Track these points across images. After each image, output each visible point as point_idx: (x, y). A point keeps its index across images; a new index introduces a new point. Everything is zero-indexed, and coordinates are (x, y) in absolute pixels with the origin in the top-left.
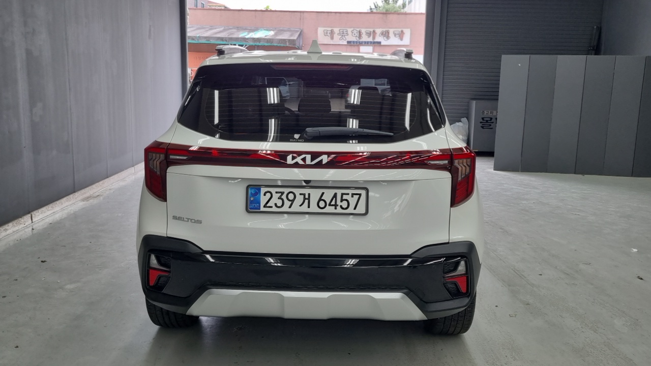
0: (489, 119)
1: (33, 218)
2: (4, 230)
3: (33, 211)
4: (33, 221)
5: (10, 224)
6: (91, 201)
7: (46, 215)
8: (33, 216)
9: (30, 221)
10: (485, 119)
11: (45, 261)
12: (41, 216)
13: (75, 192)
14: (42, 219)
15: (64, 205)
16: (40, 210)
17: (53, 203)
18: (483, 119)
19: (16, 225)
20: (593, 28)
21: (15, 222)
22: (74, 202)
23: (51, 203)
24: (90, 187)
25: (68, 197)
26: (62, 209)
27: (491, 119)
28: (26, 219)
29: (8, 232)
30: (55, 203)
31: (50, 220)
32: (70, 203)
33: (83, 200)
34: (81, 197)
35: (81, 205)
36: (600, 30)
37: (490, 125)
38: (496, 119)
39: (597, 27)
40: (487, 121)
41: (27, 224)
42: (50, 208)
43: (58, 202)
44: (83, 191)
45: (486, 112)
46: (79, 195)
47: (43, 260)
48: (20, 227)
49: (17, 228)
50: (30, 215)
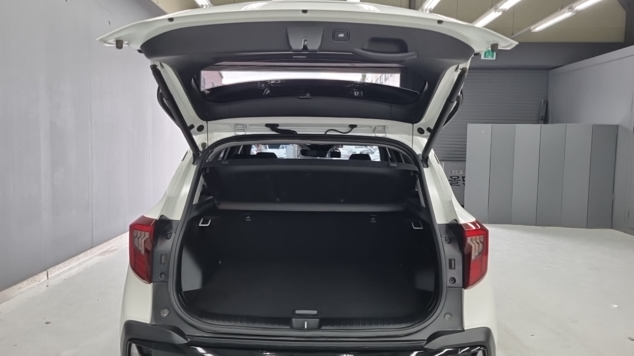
0: (457, 177)
1: (49, 275)
2: (18, 288)
3: (48, 268)
4: (49, 277)
5: (25, 282)
6: (107, 255)
7: (63, 270)
8: (49, 273)
9: (46, 278)
10: (453, 177)
11: (49, 323)
12: (57, 272)
13: (92, 247)
14: (58, 275)
15: (82, 260)
16: (57, 267)
17: (71, 260)
18: (451, 177)
19: (31, 283)
20: (541, 101)
21: (29, 280)
22: (92, 256)
23: (69, 259)
24: (107, 242)
25: (85, 253)
26: (80, 264)
27: (458, 177)
28: (43, 276)
29: (22, 290)
30: (72, 259)
31: (66, 276)
32: (87, 258)
33: (100, 254)
34: (99, 252)
35: (98, 259)
36: (547, 103)
37: (458, 183)
38: (463, 177)
39: (544, 101)
40: (455, 179)
41: (42, 281)
42: (67, 264)
43: (75, 258)
44: (101, 246)
45: (453, 172)
46: (97, 250)
47: (48, 321)
48: (35, 284)
49: (31, 286)
50: (46, 272)
